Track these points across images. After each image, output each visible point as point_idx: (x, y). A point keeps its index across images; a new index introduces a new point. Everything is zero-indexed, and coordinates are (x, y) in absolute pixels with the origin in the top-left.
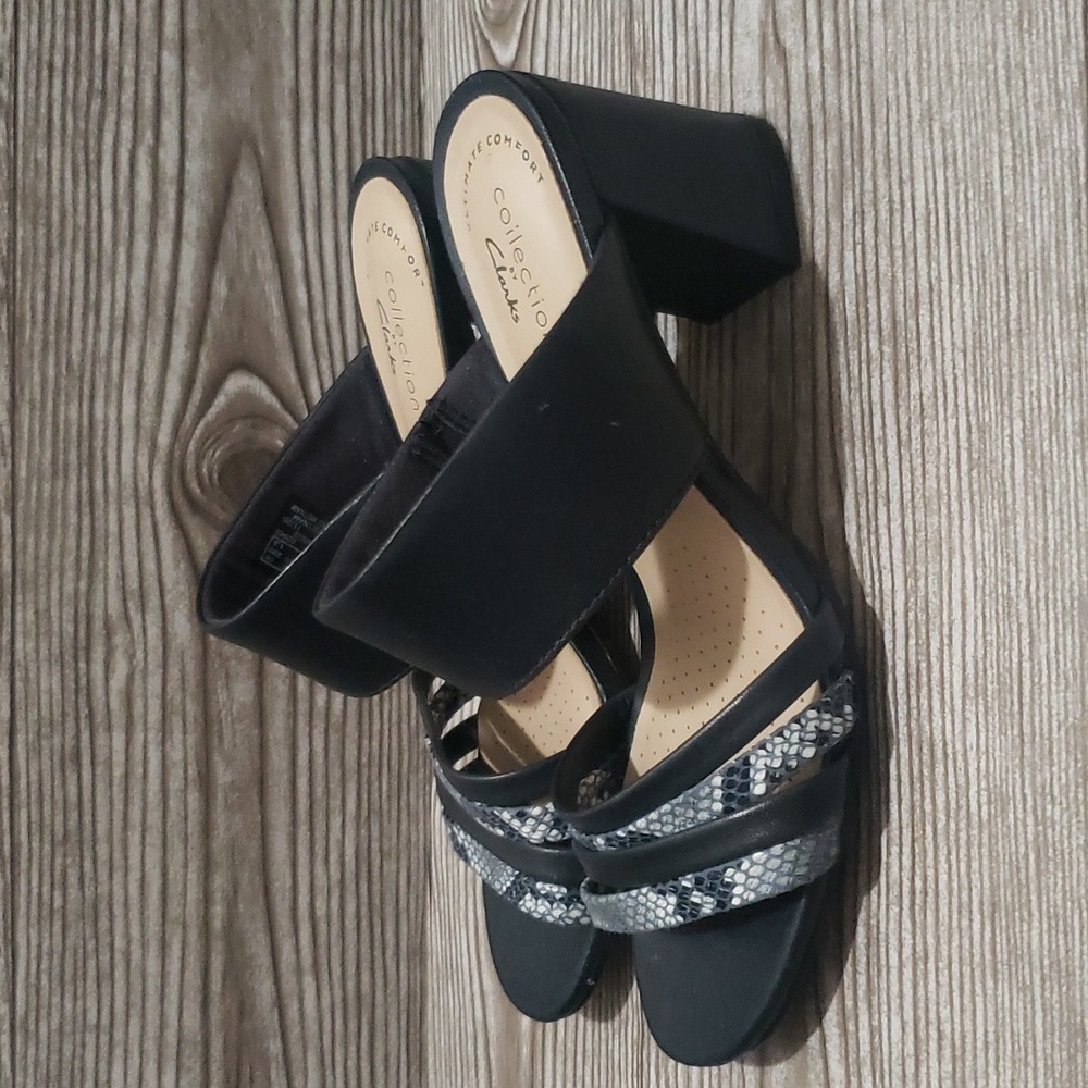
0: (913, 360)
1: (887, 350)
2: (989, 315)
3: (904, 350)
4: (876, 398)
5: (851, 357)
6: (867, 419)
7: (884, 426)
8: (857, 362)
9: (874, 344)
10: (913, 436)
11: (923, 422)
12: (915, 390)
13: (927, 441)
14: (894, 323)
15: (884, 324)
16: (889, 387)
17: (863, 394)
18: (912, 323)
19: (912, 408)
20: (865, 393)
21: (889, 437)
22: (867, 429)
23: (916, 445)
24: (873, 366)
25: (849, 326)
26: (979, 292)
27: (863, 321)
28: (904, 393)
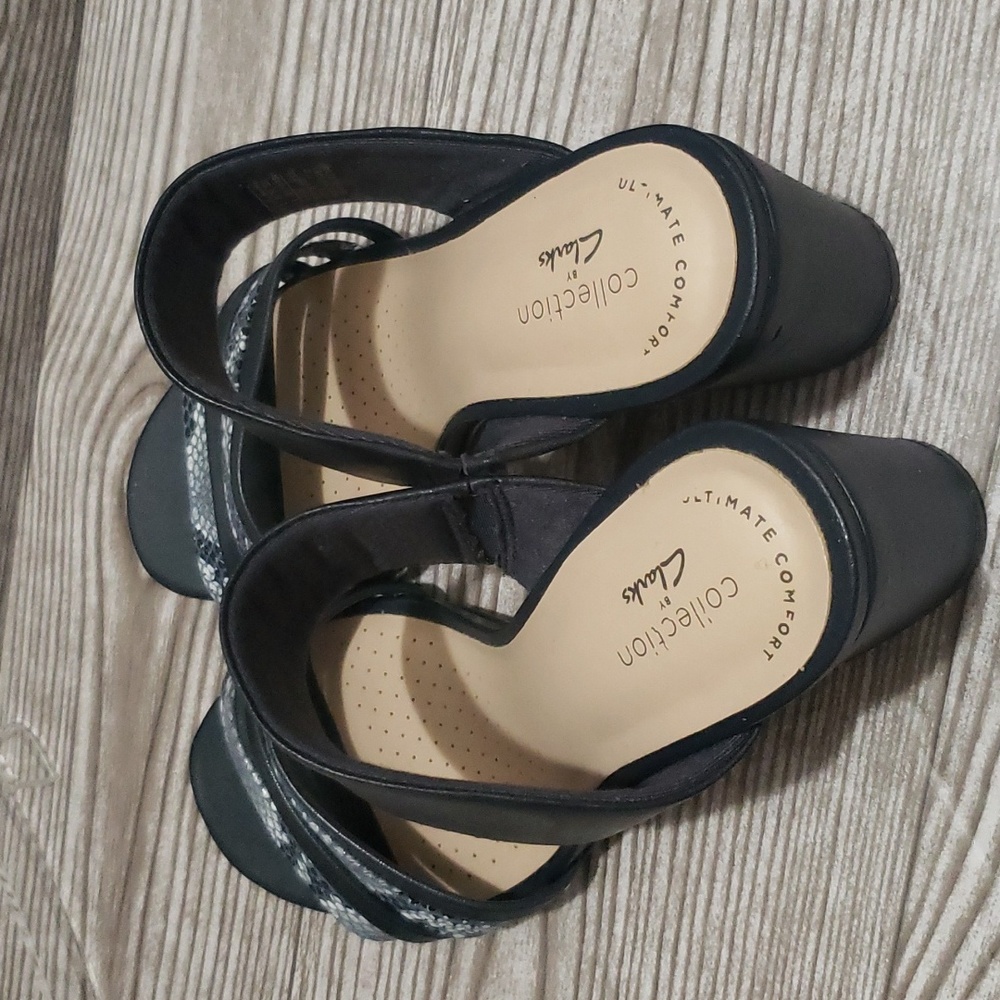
0: (839, 67)
1: (807, 49)
2: (944, 48)
3: (829, 55)
4: (783, 91)
5: (757, 45)
6: (766, 112)
7: (788, 122)
8: (764, 51)
9: (791, 39)
10: (825, 141)
11: (840, 131)
12: (836, 95)
13: (842, 150)
14: (822, 26)
15: (808, 23)
16: (802, 87)
17: (767, 85)
18: (845, 31)
19: (829, 114)
20: (769, 84)
21: (793, 136)
22: (766, 121)
23: (827, 151)
24: (784, 60)
25: (760, 13)
26: (936, 24)
27: (779, 13)
28: (822, 97)
